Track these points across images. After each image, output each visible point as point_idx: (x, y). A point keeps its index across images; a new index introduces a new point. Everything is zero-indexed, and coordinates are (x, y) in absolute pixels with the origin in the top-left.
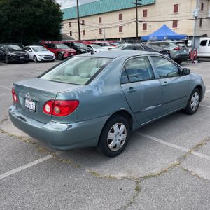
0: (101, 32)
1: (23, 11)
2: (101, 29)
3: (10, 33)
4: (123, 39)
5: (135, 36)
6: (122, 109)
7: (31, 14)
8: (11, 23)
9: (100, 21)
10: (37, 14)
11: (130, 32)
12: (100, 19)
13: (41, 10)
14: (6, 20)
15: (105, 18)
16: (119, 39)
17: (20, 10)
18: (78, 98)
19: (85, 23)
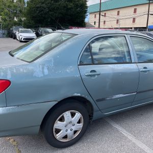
0: (117, 23)
1: (59, 5)
2: (118, 20)
3: (49, 20)
4: (135, 28)
5: (146, 26)
6: (76, 94)
7: (65, 7)
8: (50, 13)
9: (118, 14)
10: (69, 7)
11: (141, 23)
12: (118, 12)
13: (72, 4)
14: (48, 11)
15: (122, 12)
16: (132, 28)
17: (57, 4)
18: (9, 78)
19: (107, 15)
